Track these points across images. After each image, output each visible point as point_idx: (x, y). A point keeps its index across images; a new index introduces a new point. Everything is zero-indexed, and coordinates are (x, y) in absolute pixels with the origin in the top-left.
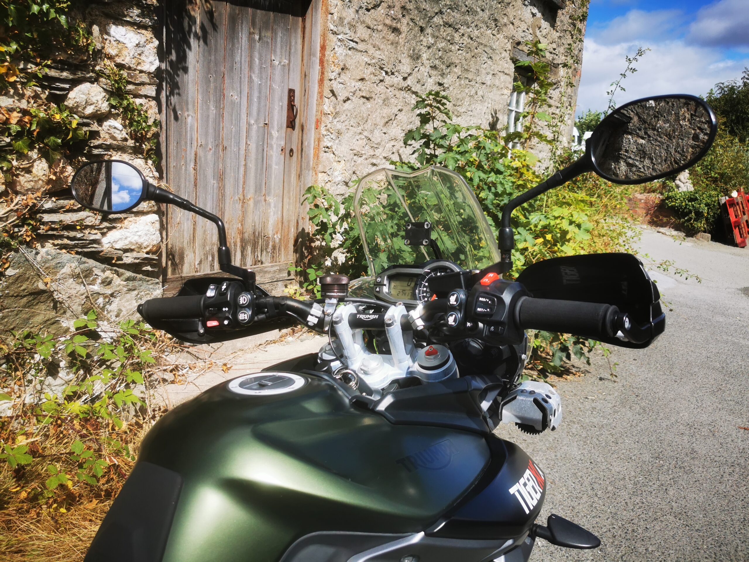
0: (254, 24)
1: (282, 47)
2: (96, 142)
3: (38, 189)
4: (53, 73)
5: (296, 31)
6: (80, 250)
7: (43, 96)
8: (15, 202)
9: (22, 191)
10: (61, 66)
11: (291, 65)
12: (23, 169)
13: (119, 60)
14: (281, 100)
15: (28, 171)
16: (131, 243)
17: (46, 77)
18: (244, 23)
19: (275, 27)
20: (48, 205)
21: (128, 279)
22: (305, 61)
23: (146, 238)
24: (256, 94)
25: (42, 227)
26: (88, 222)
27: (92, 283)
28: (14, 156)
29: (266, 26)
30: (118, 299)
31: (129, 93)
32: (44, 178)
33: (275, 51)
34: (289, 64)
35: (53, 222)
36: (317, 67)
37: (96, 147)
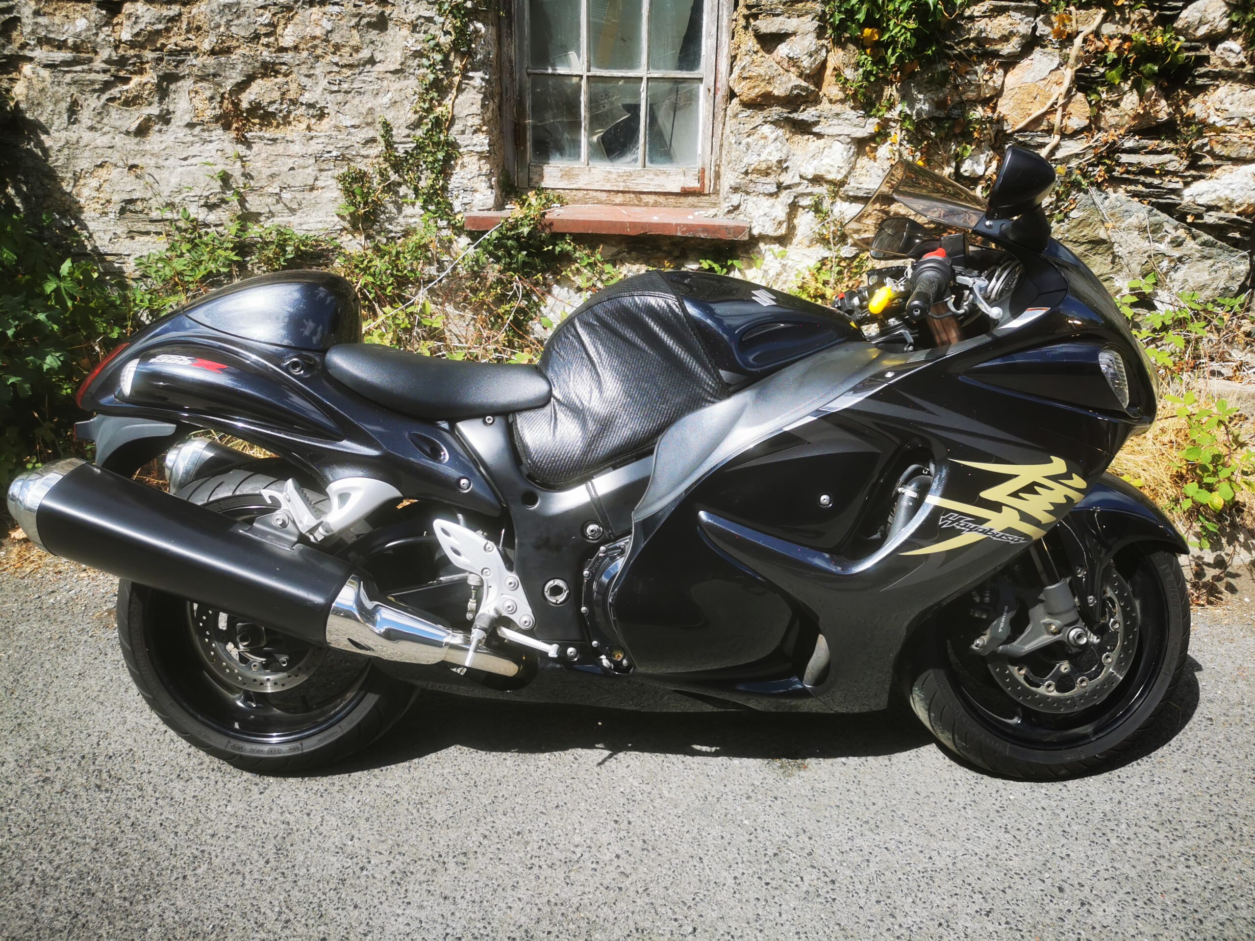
2: (1202, 70)
3: (1123, 126)
6: (1154, 200)
7: (1150, 19)
8: (1096, 138)
9: (1106, 127)
12: (1111, 102)
15: (1116, 104)
16: (1219, 198)
20: (1129, 144)
21: (1204, 244)
23: (1242, 194)
25: (1117, 168)
26: (1170, 167)
27: (1160, 241)
28: (1104, 89)
30: (1187, 266)
32: (1131, 113)
35: (1131, 164)
37: (1201, 76)
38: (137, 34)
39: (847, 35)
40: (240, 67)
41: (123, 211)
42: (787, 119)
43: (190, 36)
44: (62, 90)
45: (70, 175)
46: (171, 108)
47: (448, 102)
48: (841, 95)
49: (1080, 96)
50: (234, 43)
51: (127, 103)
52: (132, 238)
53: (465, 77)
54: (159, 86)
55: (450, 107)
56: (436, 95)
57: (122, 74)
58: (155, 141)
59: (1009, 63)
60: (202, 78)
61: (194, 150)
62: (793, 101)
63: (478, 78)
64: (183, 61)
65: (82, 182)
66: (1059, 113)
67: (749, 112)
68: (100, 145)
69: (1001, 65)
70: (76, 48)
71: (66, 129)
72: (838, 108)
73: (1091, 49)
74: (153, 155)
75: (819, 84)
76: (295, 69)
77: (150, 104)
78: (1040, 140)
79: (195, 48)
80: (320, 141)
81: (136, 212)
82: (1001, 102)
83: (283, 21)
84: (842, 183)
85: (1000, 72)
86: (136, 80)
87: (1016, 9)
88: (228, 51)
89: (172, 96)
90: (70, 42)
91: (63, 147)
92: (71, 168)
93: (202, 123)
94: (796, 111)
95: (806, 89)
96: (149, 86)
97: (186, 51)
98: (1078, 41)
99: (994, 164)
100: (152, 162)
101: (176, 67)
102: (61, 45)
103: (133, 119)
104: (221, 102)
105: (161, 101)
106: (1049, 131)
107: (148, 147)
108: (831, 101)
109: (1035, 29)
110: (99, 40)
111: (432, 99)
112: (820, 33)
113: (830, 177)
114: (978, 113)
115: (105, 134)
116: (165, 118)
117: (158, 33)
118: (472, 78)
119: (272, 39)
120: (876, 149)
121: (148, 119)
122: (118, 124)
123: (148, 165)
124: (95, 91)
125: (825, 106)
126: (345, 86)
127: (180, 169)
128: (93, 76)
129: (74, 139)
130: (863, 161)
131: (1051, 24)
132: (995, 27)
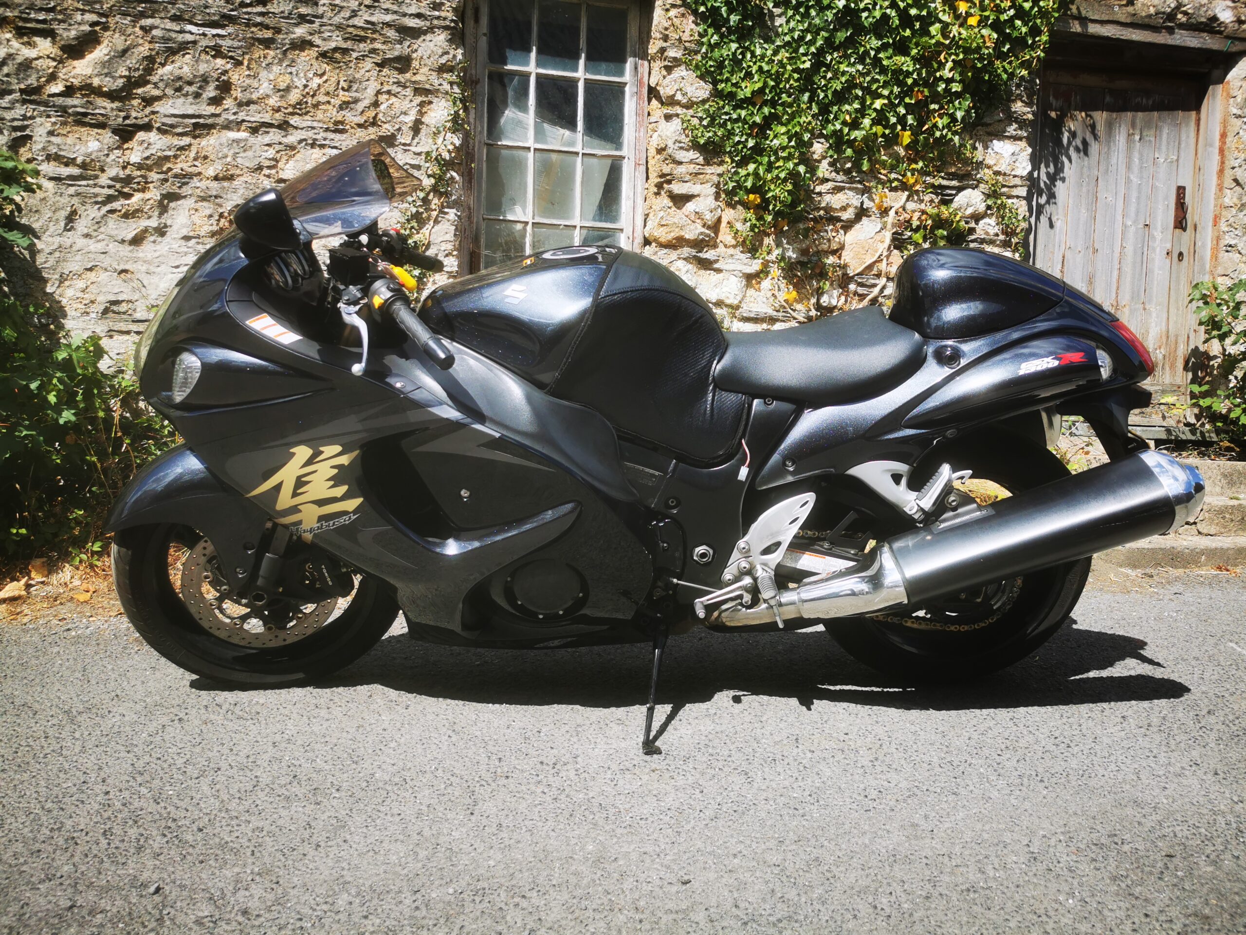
0: (1133, 125)
1: (1168, 143)
2: (972, 237)
4: (945, 183)
5: (1187, 125)
7: (936, 201)
10: (951, 176)
11: (1181, 161)
13: (996, 168)
14: (1166, 198)
17: (941, 187)
18: (1123, 126)
19: (1160, 124)
22: (1199, 155)
24: (1134, 195)
28: (913, 247)
29: (1148, 125)
31: (1003, 194)
33: (1159, 149)
34: (1177, 160)
36: (1217, 158)
37: (972, 241)
38: (147, 158)
39: (737, 199)
40: (241, 191)
41: (106, 311)
42: (695, 256)
43: (196, 163)
44: (64, 200)
45: (57, 276)
46: (169, 223)
47: (424, 230)
48: (734, 242)
49: (896, 252)
50: (238, 172)
51: (126, 216)
52: (111, 337)
53: (441, 212)
54: (160, 203)
55: (427, 235)
56: (415, 225)
57: (126, 190)
58: (147, 249)
59: (848, 226)
60: (203, 199)
62: (699, 244)
63: (452, 214)
64: (187, 183)
65: (67, 283)
66: (885, 262)
67: (665, 251)
68: (93, 250)
69: (842, 227)
70: (84, 166)
71: (60, 235)
72: (731, 251)
73: (901, 218)
74: (145, 262)
75: (717, 232)
77: (149, 217)
78: (873, 281)
79: (200, 174)
81: (119, 313)
82: (844, 253)
83: (286, 158)
84: (738, 307)
85: (842, 232)
86: (137, 197)
87: (850, 189)
88: (231, 178)
89: (171, 212)
90: (79, 161)
91: (55, 250)
92: (59, 270)
93: (198, 237)
94: (700, 252)
95: (709, 236)
96: (151, 202)
97: (191, 176)
98: (892, 213)
99: (843, 298)
100: (144, 268)
101: (180, 187)
102: (69, 162)
103: (131, 229)
104: (219, 220)
105: (161, 214)
106: (878, 276)
108: (726, 246)
109: (862, 203)
110: (109, 160)
111: (412, 228)
112: (717, 197)
113: (728, 302)
114: (831, 260)
115: (99, 241)
116: (161, 231)
117: (167, 158)
118: (447, 213)
119: (273, 171)
120: (759, 283)
121: (145, 231)
122: (113, 233)
123: (139, 271)
124: (96, 203)
125: (721, 249)
128: (97, 190)
129: (68, 245)
130: (751, 292)
131: (873, 200)
132: (836, 201)
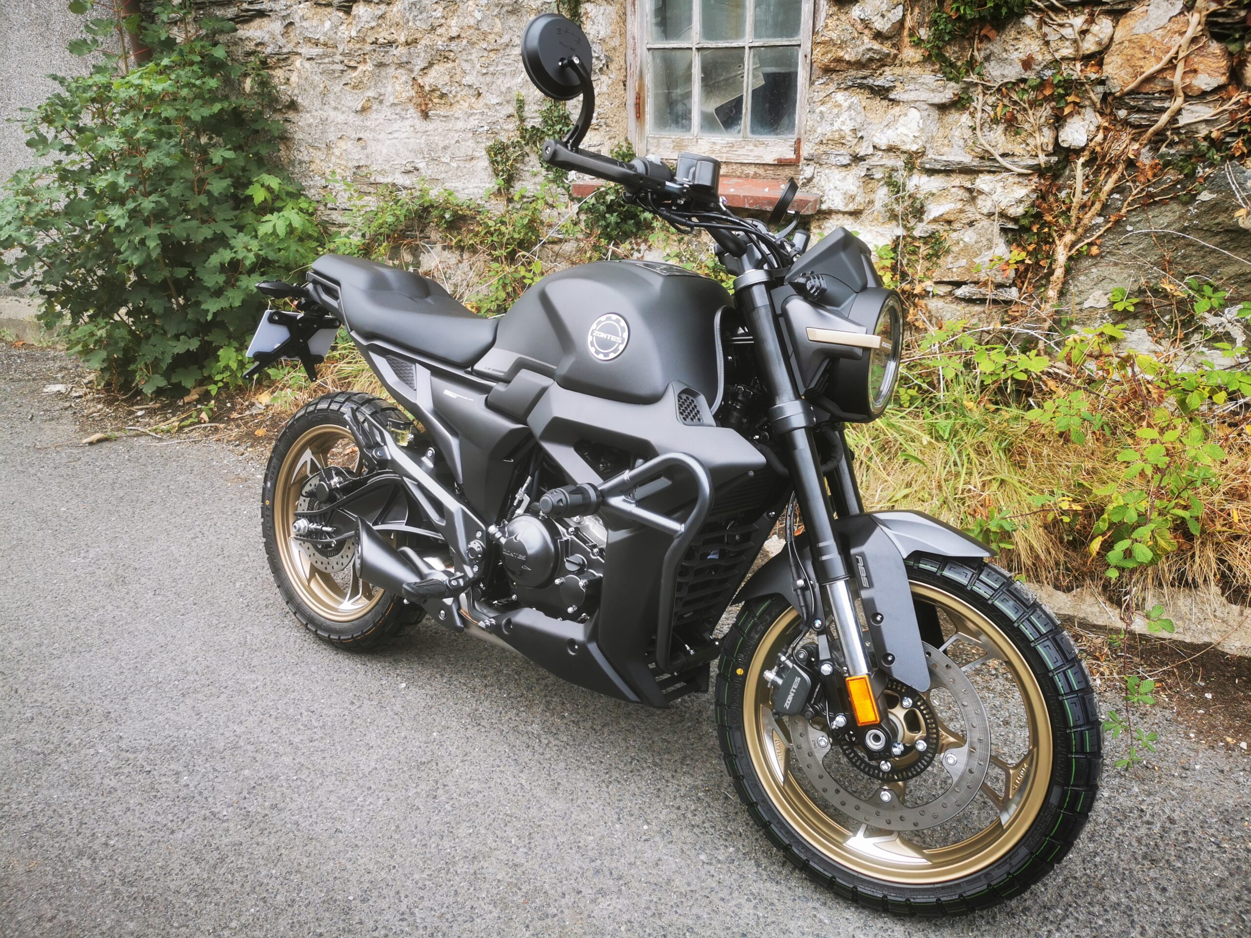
8: (1234, 100)
38: (360, 32)
40: (422, 55)
41: (354, 175)
42: (863, 83)
43: (393, 30)
44: (318, 78)
45: (324, 146)
46: (382, 91)
48: (918, 57)
49: (1215, 47)
50: (418, 35)
51: (354, 87)
57: (352, 63)
58: (373, 118)
59: (1118, 10)
60: (400, 65)
61: (396, 126)
62: (868, 65)
64: (388, 52)
65: (331, 151)
66: (1180, 69)
67: (825, 78)
68: (340, 121)
69: (1108, 13)
70: (325, 44)
71: (320, 109)
72: (916, 71)
74: (371, 129)
75: (900, 46)
76: (459, 55)
77: (369, 88)
78: (1157, 104)
79: (395, 41)
80: (477, 117)
81: (362, 176)
82: (1107, 59)
84: (919, 155)
85: (1108, 21)
86: (361, 68)
88: (415, 41)
89: (383, 81)
90: (322, 40)
91: (318, 123)
92: (324, 140)
93: (401, 103)
94: (871, 76)
95: (881, 52)
96: (368, 73)
100: (371, 136)
101: (384, 57)
102: (316, 43)
103: (359, 100)
104: (413, 85)
105: (376, 84)
106: (1170, 93)
107: (368, 123)
108: (909, 64)
110: (338, 37)
114: (1075, 73)
115: (343, 113)
116: (379, 100)
117: (372, 28)
121: (368, 100)
122: (351, 104)
123: (368, 139)
124: (336, 78)
125: (901, 70)
126: (491, 69)
127: (388, 142)
128: (334, 66)
129: (325, 117)
130: (944, 129)
